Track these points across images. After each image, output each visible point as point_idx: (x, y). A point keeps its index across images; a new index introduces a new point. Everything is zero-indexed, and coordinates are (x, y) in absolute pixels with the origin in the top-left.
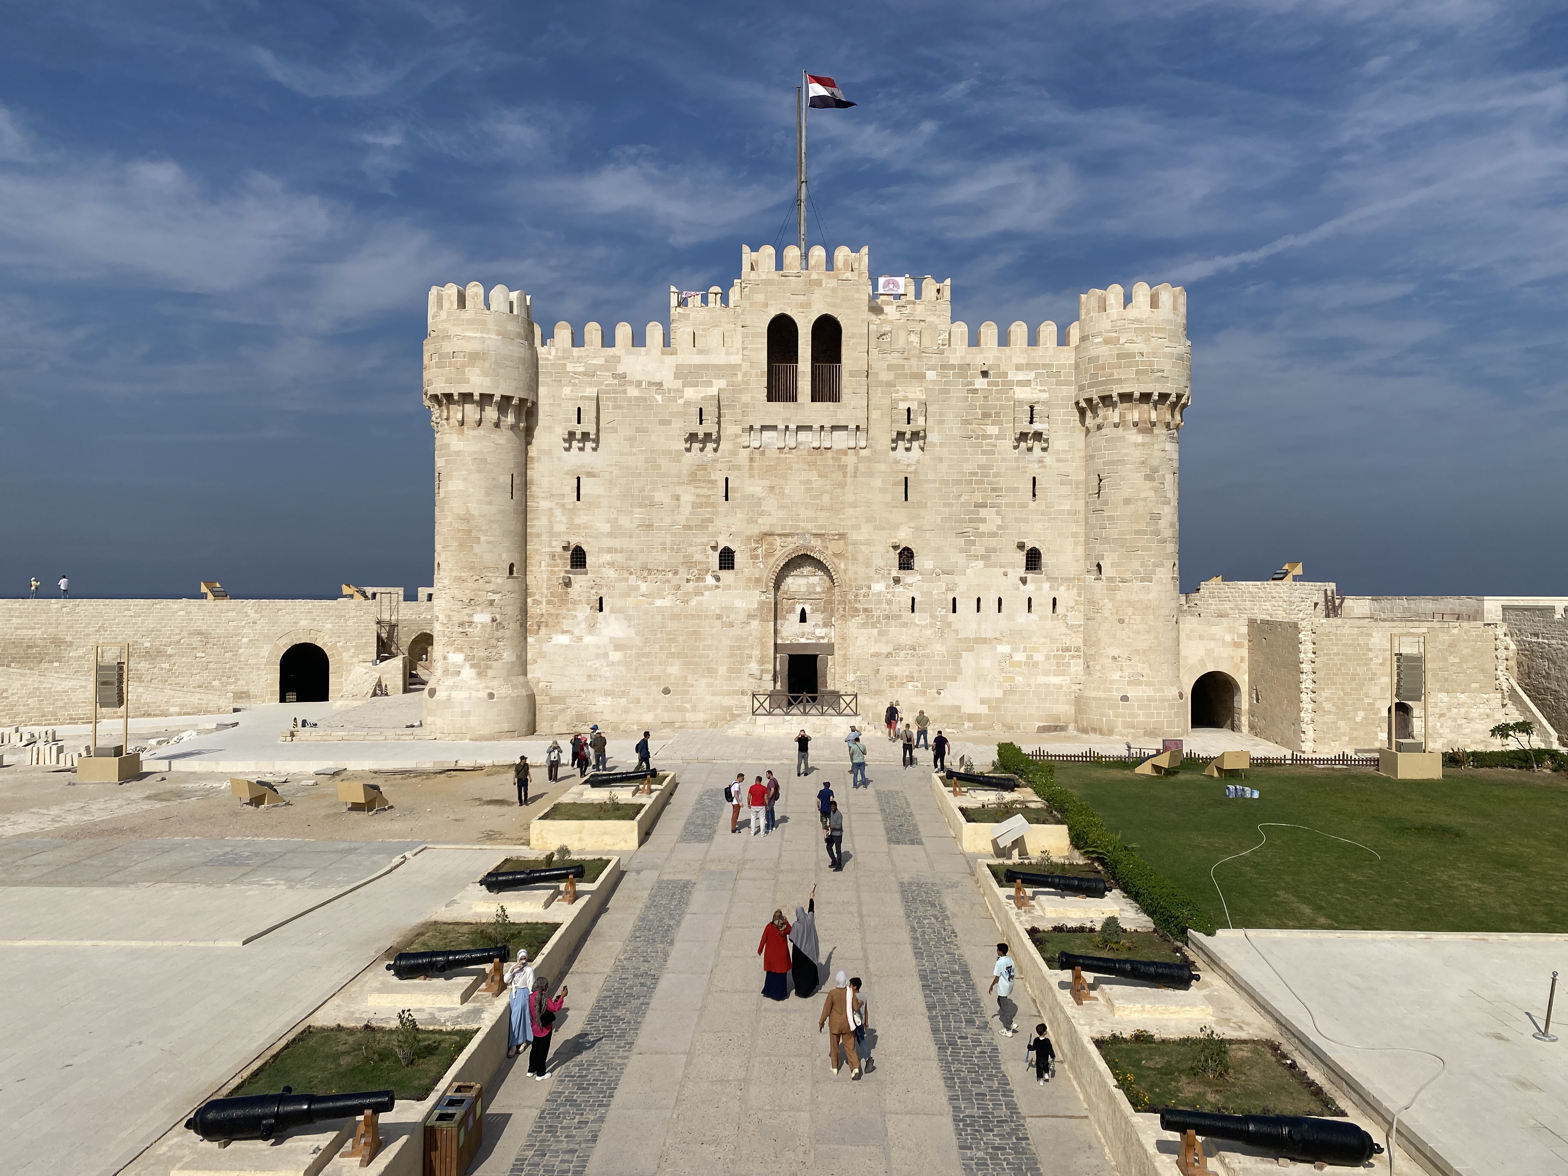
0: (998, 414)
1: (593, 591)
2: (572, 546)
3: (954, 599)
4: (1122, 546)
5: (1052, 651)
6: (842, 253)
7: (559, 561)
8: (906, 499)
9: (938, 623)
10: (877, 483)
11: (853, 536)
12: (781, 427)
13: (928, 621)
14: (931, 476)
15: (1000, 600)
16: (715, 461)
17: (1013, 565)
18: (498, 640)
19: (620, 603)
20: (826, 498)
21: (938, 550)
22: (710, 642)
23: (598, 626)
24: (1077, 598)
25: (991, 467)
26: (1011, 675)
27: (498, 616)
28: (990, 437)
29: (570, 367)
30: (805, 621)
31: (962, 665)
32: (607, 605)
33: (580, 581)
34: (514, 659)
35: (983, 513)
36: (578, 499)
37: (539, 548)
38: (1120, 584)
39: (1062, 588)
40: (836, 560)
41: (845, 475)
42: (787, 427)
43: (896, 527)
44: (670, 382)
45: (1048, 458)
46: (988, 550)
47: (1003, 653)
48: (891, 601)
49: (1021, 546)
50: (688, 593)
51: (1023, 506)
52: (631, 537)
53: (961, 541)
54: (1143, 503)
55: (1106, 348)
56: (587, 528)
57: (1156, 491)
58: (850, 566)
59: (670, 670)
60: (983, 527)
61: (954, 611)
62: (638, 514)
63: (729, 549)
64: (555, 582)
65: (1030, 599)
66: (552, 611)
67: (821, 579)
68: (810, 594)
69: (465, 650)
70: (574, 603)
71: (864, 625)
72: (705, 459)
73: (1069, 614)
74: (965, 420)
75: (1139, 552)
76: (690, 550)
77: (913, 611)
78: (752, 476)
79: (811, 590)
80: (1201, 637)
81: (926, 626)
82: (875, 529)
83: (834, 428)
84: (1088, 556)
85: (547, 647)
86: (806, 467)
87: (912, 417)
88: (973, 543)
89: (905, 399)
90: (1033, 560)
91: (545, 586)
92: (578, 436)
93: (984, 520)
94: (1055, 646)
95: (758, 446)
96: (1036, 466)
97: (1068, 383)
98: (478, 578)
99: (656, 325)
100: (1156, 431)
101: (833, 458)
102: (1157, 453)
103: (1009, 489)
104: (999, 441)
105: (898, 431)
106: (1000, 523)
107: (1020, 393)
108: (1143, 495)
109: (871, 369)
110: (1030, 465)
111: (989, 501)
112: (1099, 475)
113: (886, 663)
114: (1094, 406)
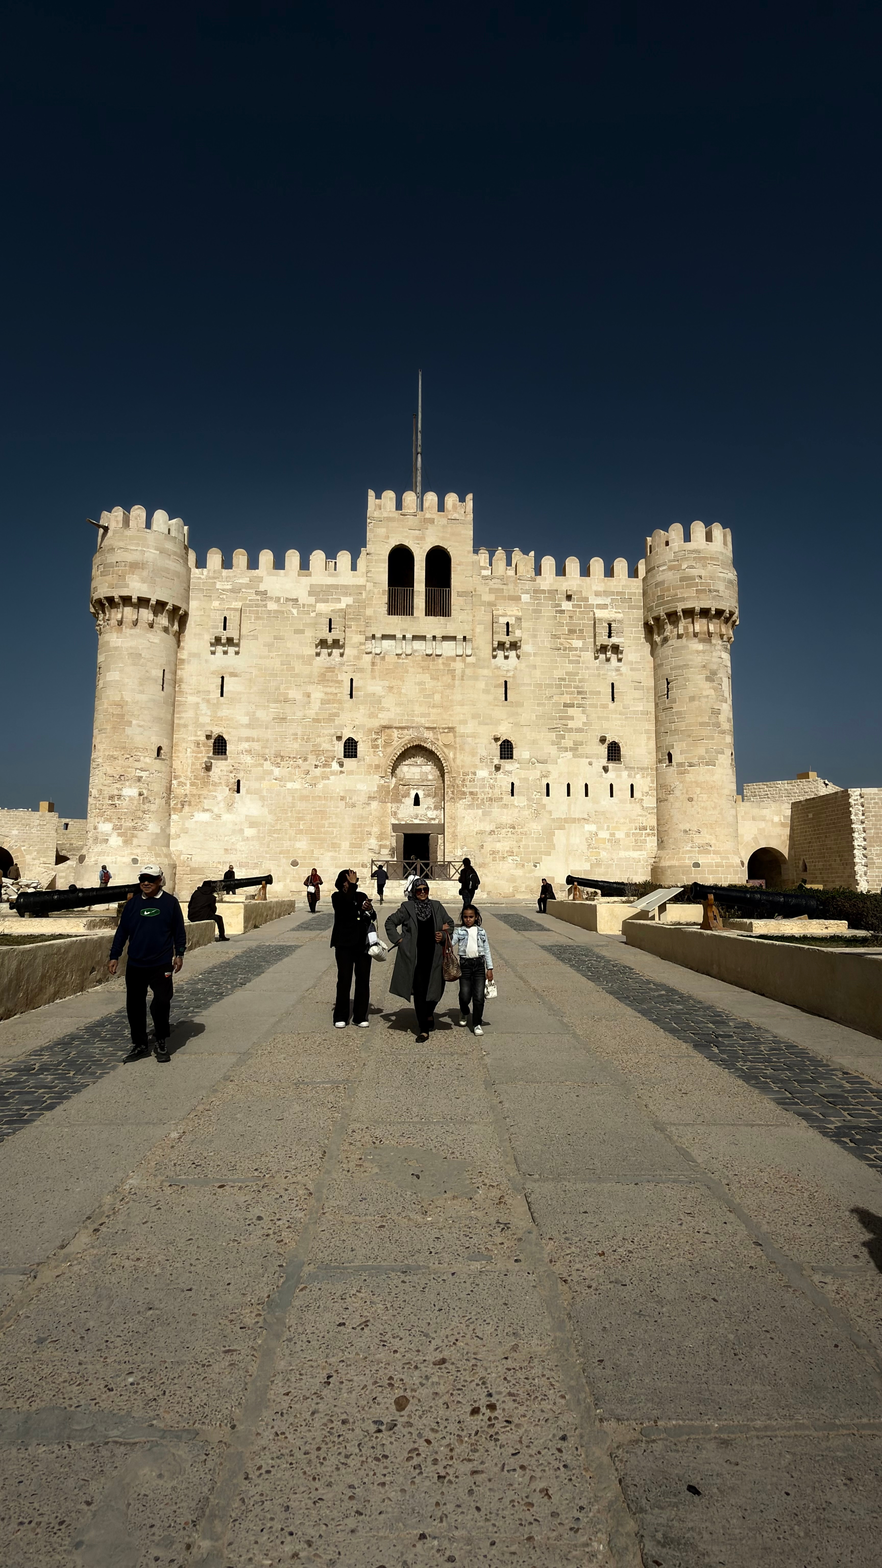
0: (581, 631)
1: (232, 775)
2: (215, 735)
3: (548, 785)
4: (689, 736)
5: (631, 829)
6: (451, 499)
7: (202, 748)
8: (506, 699)
9: (534, 805)
10: (481, 685)
11: (460, 729)
12: (399, 636)
13: (526, 804)
14: (527, 680)
15: (586, 785)
16: (342, 664)
17: (598, 757)
18: (144, 812)
19: (255, 785)
20: (437, 697)
21: (534, 742)
22: (334, 821)
23: (235, 805)
24: (651, 785)
25: (577, 674)
26: (597, 850)
27: (145, 792)
28: (576, 649)
29: (219, 585)
30: (419, 805)
31: (555, 841)
32: (244, 787)
33: (220, 766)
34: (159, 831)
35: (571, 711)
36: (222, 695)
37: (185, 737)
38: (689, 768)
39: (638, 776)
40: (445, 750)
41: (454, 678)
42: (404, 637)
43: (498, 723)
44: (304, 598)
45: (624, 668)
46: (575, 743)
47: (590, 832)
48: (494, 786)
49: (603, 740)
50: (316, 777)
51: (604, 706)
52: (267, 728)
53: (553, 736)
54: (706, 700)
55: (670, 573)
56: (228, 720)
57: (715, 691)
58: (458, 755)
59: (298, 845)
60: (571, 724)
61: (548, 795)
62: (274, 709)
63: (353, 739)
64: (198, 767)
65: (611, 786)
66: (195, 792)
67: (432, 768)
68: (423, 781)
69: (114, 820)
70: (215, 784)
71: (470, 806)
72: (333, 663)
73: (644, 798)
74: (555, 635)
75: (704, 741)
76: (318, 740)
77: (513, 795)
78: (374, 678)
79: (424, 777)
80: (754, 819)
81: (523, 808)
82: (479, 724)
84: (658, 748)
85: (189, 824)
86: (420, 670)
87: (510, 629)
88: (563, 737)
89: (504, 615)
90: (614, 752)
91: (189, 770)
92: (224, 641)
93: (572, 718)
94: (633, 826)
95: (378, 652)
96: (614, 674)
97: (638, 608)
98: (128, 756)
99: (294, 553)
100: (714, 641)
101: (443, 663)
102: (715, 660)
103: (592, 693)
104: (582, 653)
105: (499, 642)
106: (585, 721)
107: (600, 614)
108: (705, 693)
109: (475, 591)
110: (609, 673)
111: (576, 702)
112: (667, 679)
113: (490, 840)
114: (661, 623)
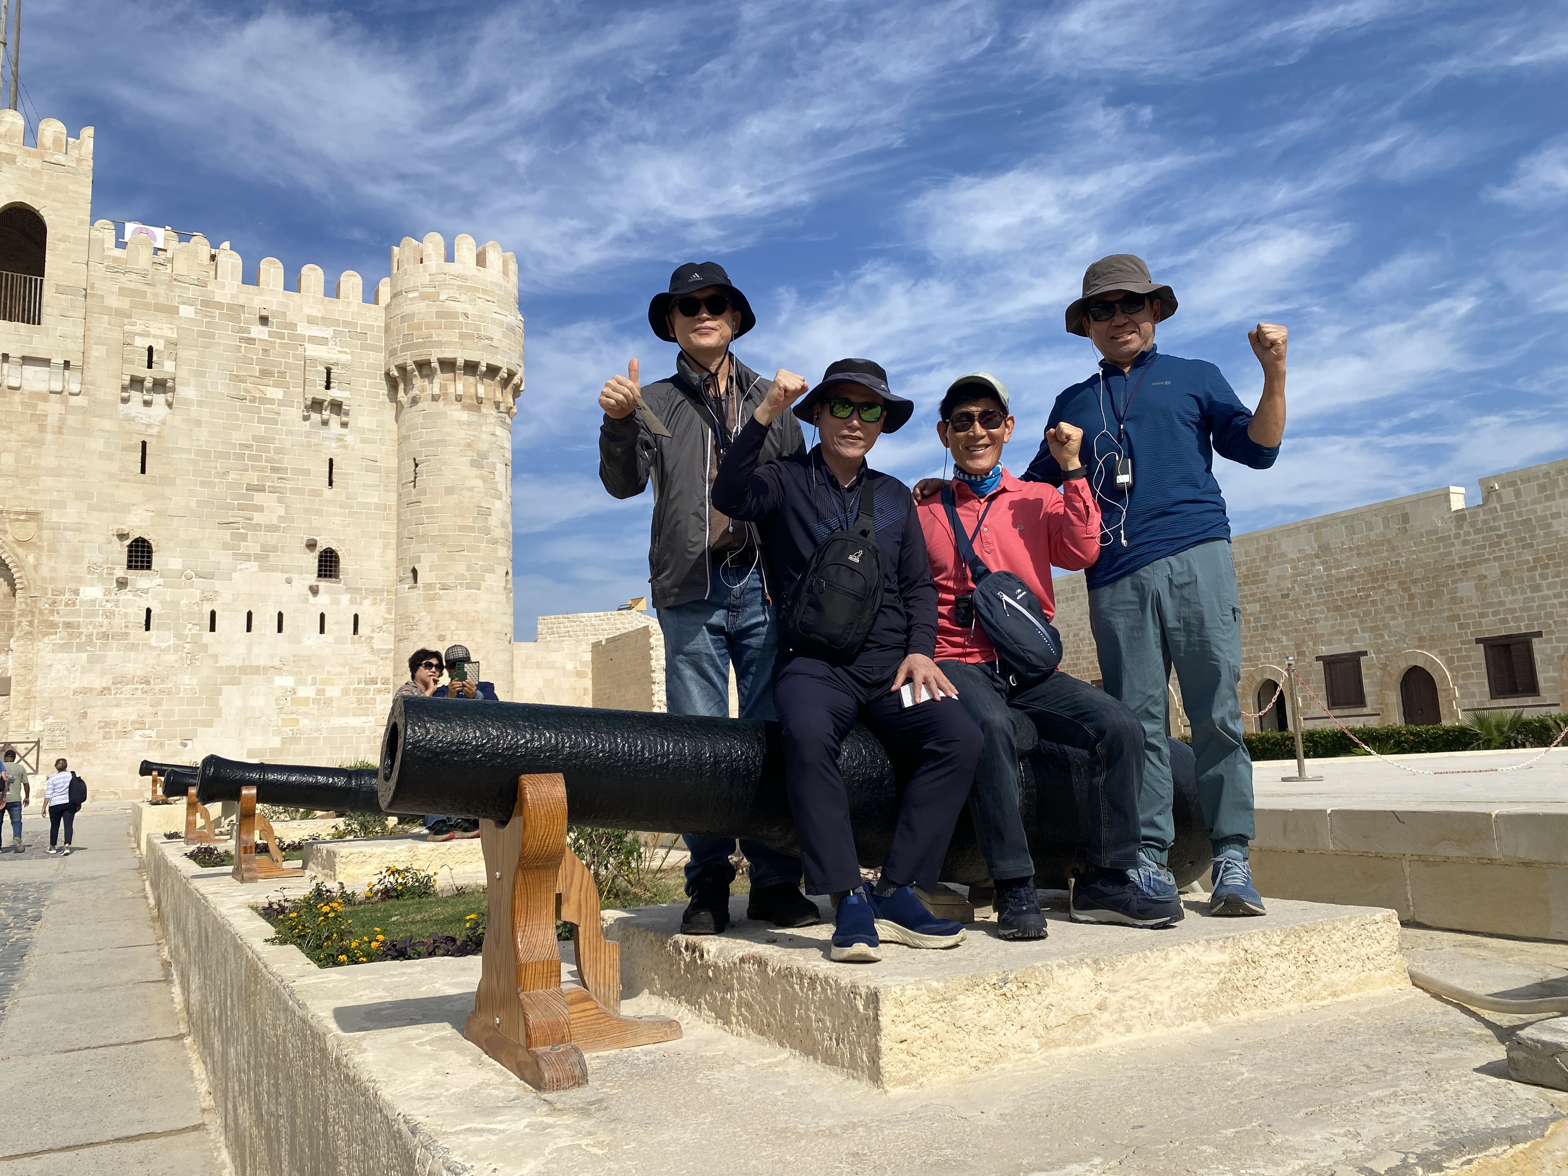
0: (282, 374)
3: (213, 614)
4: (443, 545)
6: (52, 128)
8: (143, 471)
9: (187, 645)
10: (97, 444)
11: (53, 516)
13: (171, 642)
14: (183, 443)
15: (280, 615)
17: (300, 570)
21: (191, 544)
24: (387, 616)
25: (272, 440)
26: (294, 716)
28: (271, 401)
31: (222, 704)
35: (259, 498)
38: (441, 592)
39: (367, 602)
40: (20, 551)
41: (42, 428)
43: (125, 508)
45: (351, 437)
46: (264, 548)
47: (283, 687)
48: (113, 613)
49: (311, 545)
51: (316, 493)
53: (226, 535)
54: (470, 494)
55: (423, 304)
57: (485, 481)
58: (44, 559)
60: (258, 518)
61: (212, 629)
65: (322, 616)
71: (65, 647)
73: (375, 635)
74: (236, 376)
75: (465, 553)
77: (148, 628)
80: (539, 666)
81: (166, 650)
83: (26, 360)
84: (400, 560)
87: (155, 358)
88: (244, 538)
89: (145, 334)
90: (329, 564)
93: (260, 509)
94: (355, 677)
96: (334, 445)
97: (377, 349)
100: (484, 410)
101: (23, 403)
102: (485, 436)
103: (296, 471)
104: (283, 408)
105: (132, 376)
106: (283, 514)
107: (312, 350)
108: (469, 484)
109: (92, 288)
110: (325, 443)
111: (268, 484)
112: (415, 459)
113: (100, 703)
114: (408, 375)
